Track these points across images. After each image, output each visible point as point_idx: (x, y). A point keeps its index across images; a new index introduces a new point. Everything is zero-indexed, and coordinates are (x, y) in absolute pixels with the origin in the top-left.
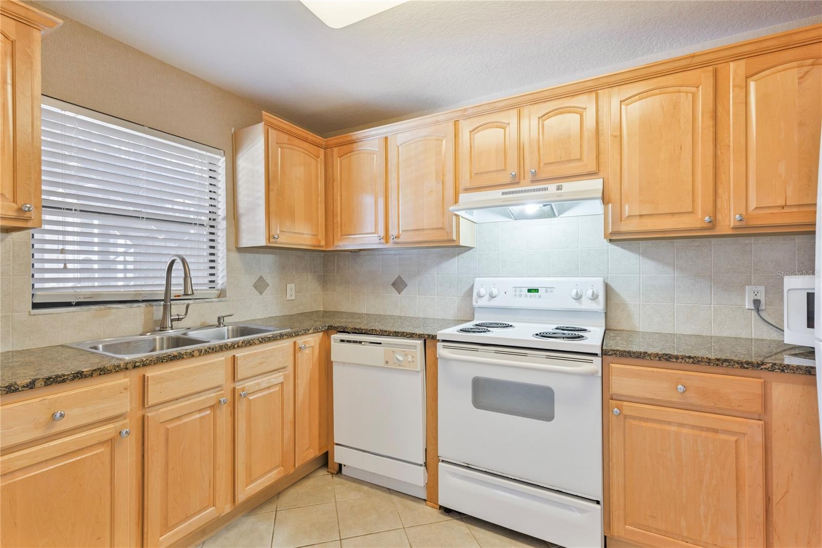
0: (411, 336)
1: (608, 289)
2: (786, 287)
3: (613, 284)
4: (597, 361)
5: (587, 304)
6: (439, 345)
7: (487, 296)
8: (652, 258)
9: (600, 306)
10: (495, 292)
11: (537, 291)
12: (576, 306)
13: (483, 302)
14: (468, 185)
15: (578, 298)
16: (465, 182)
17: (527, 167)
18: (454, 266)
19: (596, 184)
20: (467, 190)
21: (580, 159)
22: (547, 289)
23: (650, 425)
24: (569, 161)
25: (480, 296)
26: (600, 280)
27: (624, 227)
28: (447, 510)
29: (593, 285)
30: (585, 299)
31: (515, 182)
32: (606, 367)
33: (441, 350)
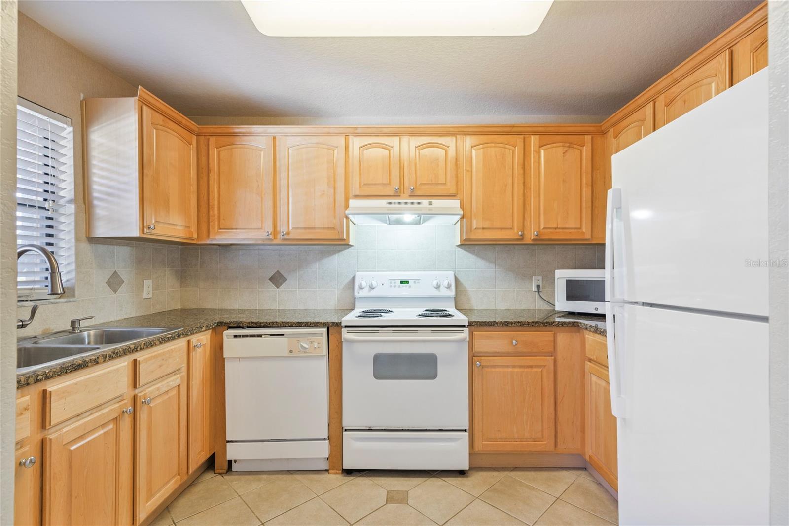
0: (316, 325)
1: (457, 280)
2: (556, 277)
3: (459, 277)
4: (466, 330)
5: (444, 292)
6: (344, 330)
7: (368, 288)
8: (483, 258)
9: (452, 293)
10: (374, 283)
11: (407, 282)
12: (436, 293)
13: (363, 293)
14: (357, 193)
15: (438, 287)
16: (355, 189)
17: (406, 184)
18: (337, 261)
19: (455, 203)
20: (356, 197)
21: (445, 184)
22: (416, 281)
23: (497, 369)
24: (438, 184)
25: (361, 288)
26: (451, 274)
27: (473, 237)
28: (349, 472)
29: (447, 278)
30: (442, 288)
31: (397, 195)
32: (471, 334)
33: (346, 334)
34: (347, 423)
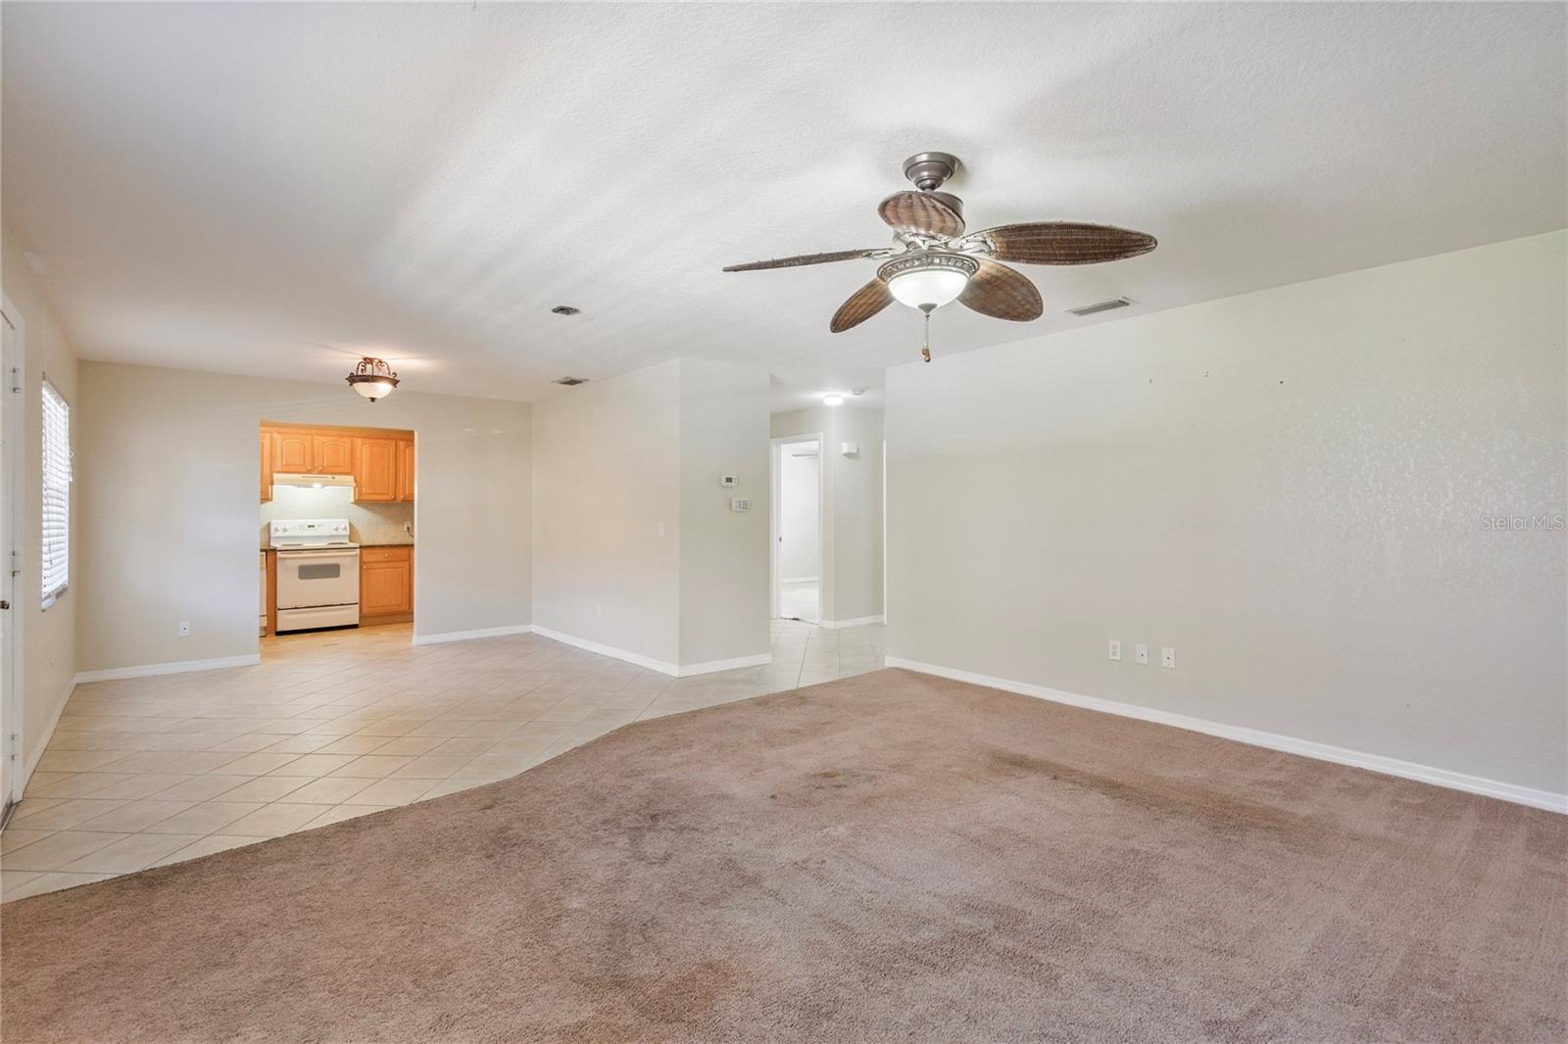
1: (350, 525)
3: (352, 522)
4: (358, 550)
5: (341, 532)
6: (279, 553)
7: (282, 530)
8: (371, 511)
9: (347, 533)
10: (288, 527)
11: (313, 526)
12: (336, 533)
13: (278, 534)
14: (281, 469)
15: (337, 529)
16: (278, 466)
17: (316, 465)
19: (351, 478)
20: (278, 472)
21: (343, 466)
22: (320, 526)
23: (376, 569)
24: (338, 466)
25: (276, 530)
26: (347, 521)
27: (363, 498)
28: (279, 634)
29: (344, 523)
30: (340, 530)
31: (309, 472)
32: (361, 552)
33: (279, 554)
34: (279, 606)
